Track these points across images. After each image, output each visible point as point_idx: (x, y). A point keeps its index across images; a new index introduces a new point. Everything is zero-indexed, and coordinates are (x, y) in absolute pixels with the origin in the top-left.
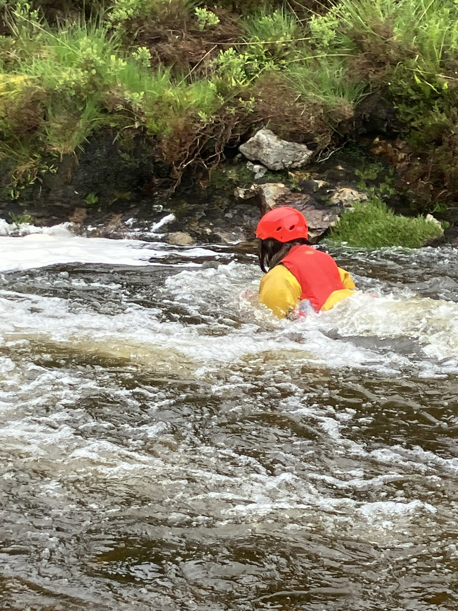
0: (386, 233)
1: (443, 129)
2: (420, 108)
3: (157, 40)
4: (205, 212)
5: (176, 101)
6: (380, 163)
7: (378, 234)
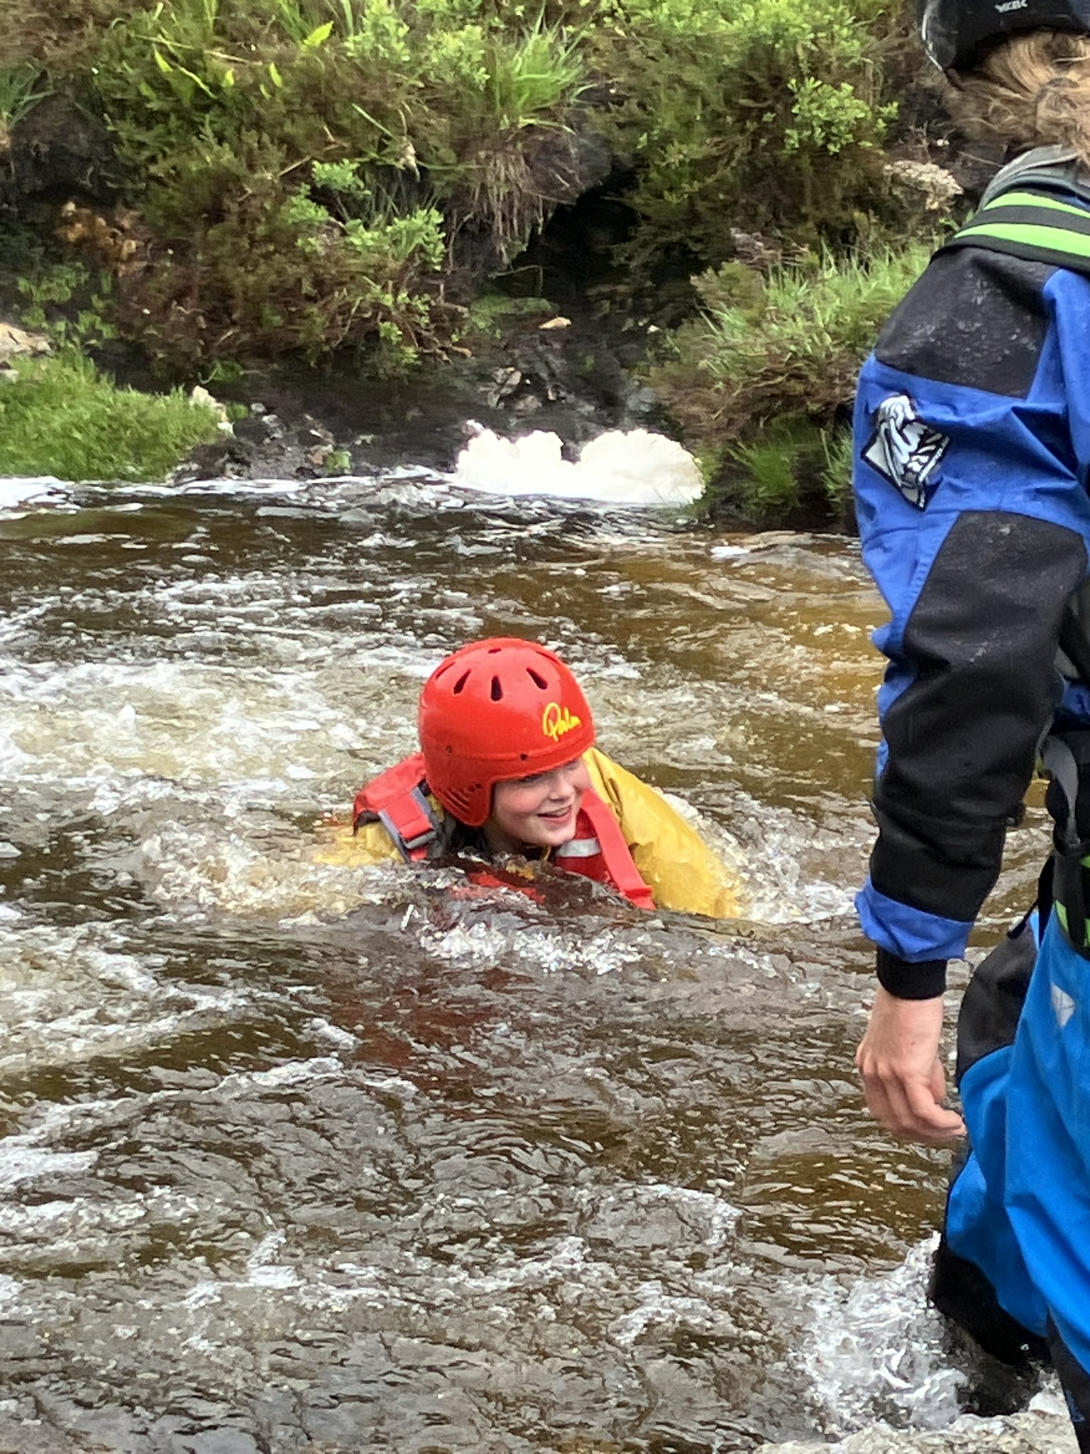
0: (94, 430)
1: (225, 182)
2: (169, 132)
6: (79, 264)
7: (77, 435)
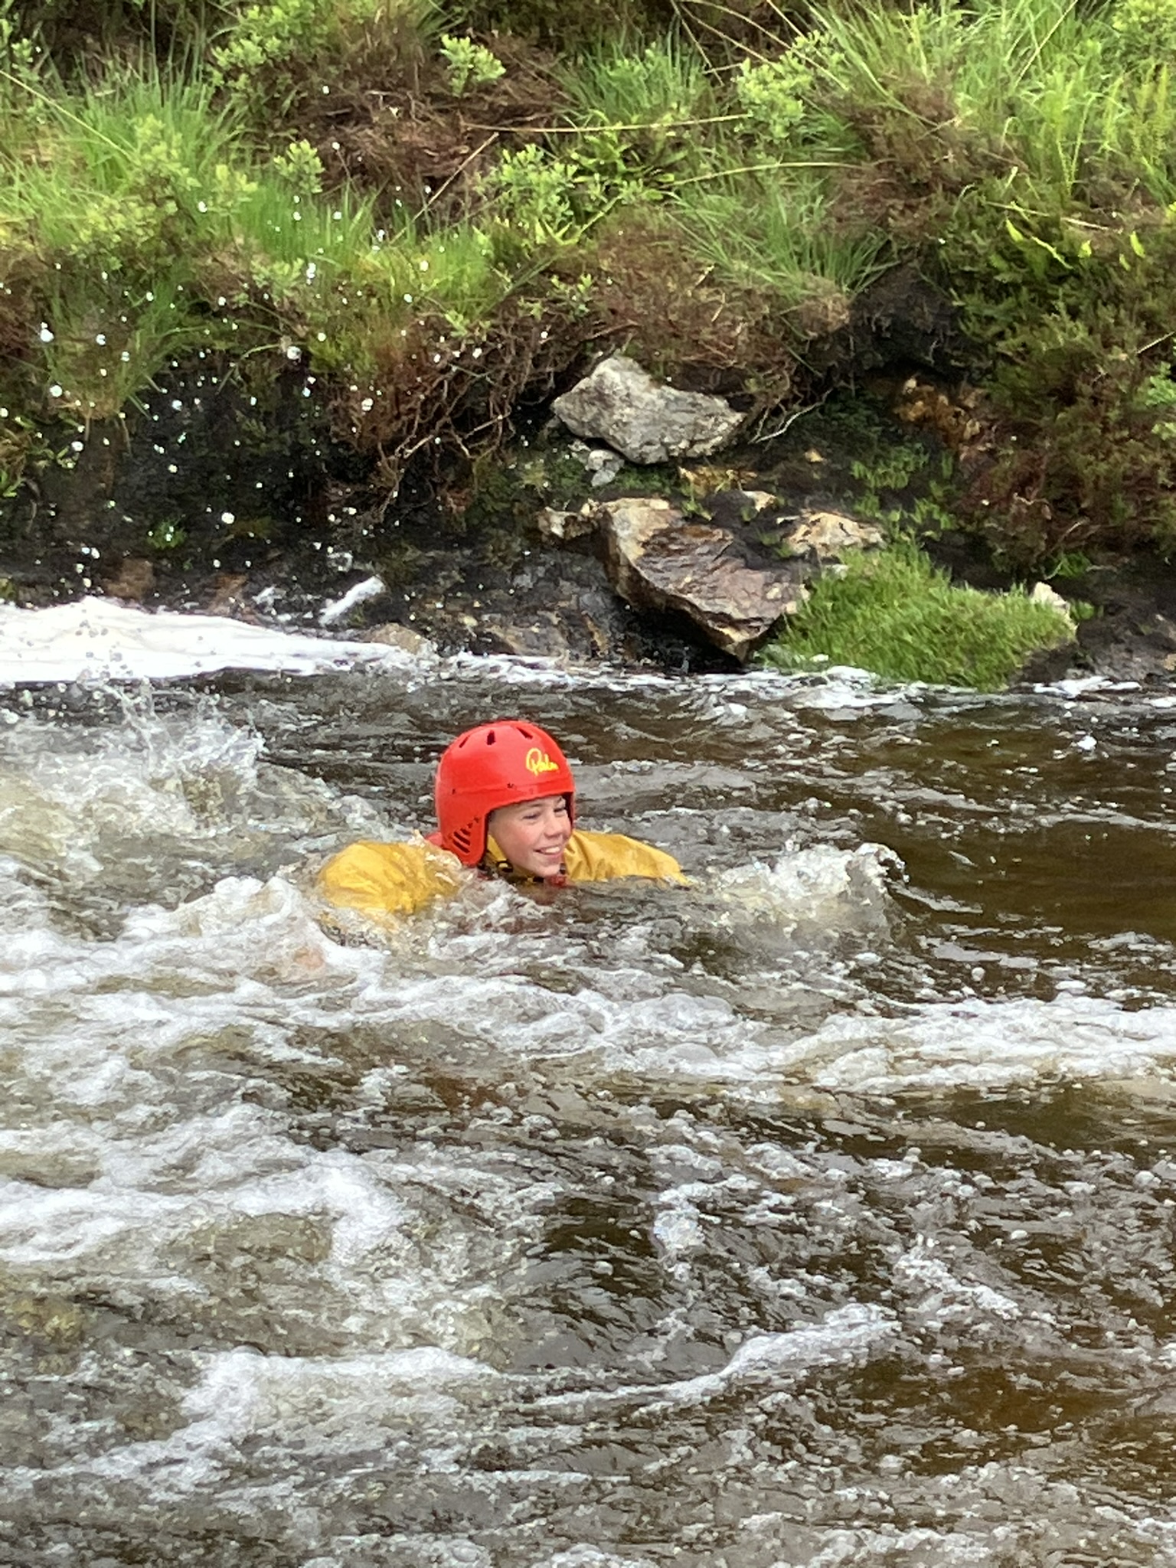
0: (926, 631)
1: (1077, 362)
2: (1019, 305)
3: (342, 119)
4: (462, 570)
5: (387, 284)
6: (918, 445)
7: (908, 637)
